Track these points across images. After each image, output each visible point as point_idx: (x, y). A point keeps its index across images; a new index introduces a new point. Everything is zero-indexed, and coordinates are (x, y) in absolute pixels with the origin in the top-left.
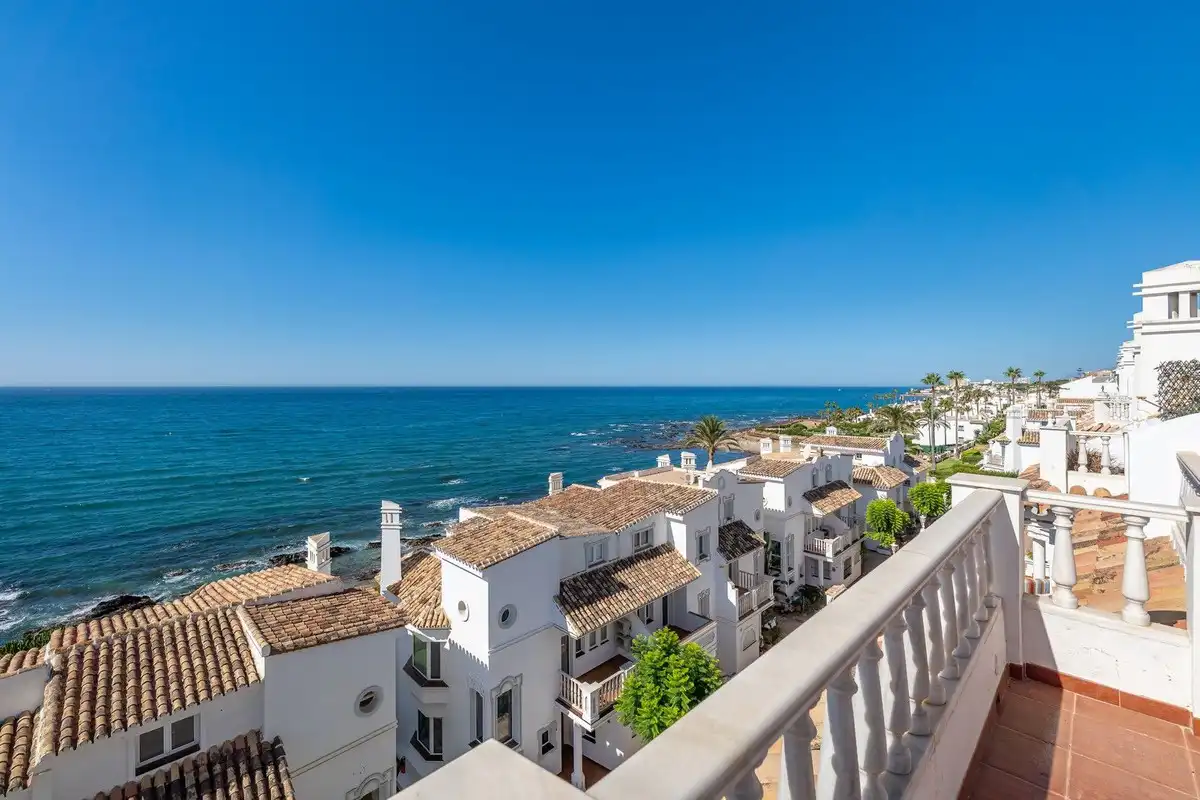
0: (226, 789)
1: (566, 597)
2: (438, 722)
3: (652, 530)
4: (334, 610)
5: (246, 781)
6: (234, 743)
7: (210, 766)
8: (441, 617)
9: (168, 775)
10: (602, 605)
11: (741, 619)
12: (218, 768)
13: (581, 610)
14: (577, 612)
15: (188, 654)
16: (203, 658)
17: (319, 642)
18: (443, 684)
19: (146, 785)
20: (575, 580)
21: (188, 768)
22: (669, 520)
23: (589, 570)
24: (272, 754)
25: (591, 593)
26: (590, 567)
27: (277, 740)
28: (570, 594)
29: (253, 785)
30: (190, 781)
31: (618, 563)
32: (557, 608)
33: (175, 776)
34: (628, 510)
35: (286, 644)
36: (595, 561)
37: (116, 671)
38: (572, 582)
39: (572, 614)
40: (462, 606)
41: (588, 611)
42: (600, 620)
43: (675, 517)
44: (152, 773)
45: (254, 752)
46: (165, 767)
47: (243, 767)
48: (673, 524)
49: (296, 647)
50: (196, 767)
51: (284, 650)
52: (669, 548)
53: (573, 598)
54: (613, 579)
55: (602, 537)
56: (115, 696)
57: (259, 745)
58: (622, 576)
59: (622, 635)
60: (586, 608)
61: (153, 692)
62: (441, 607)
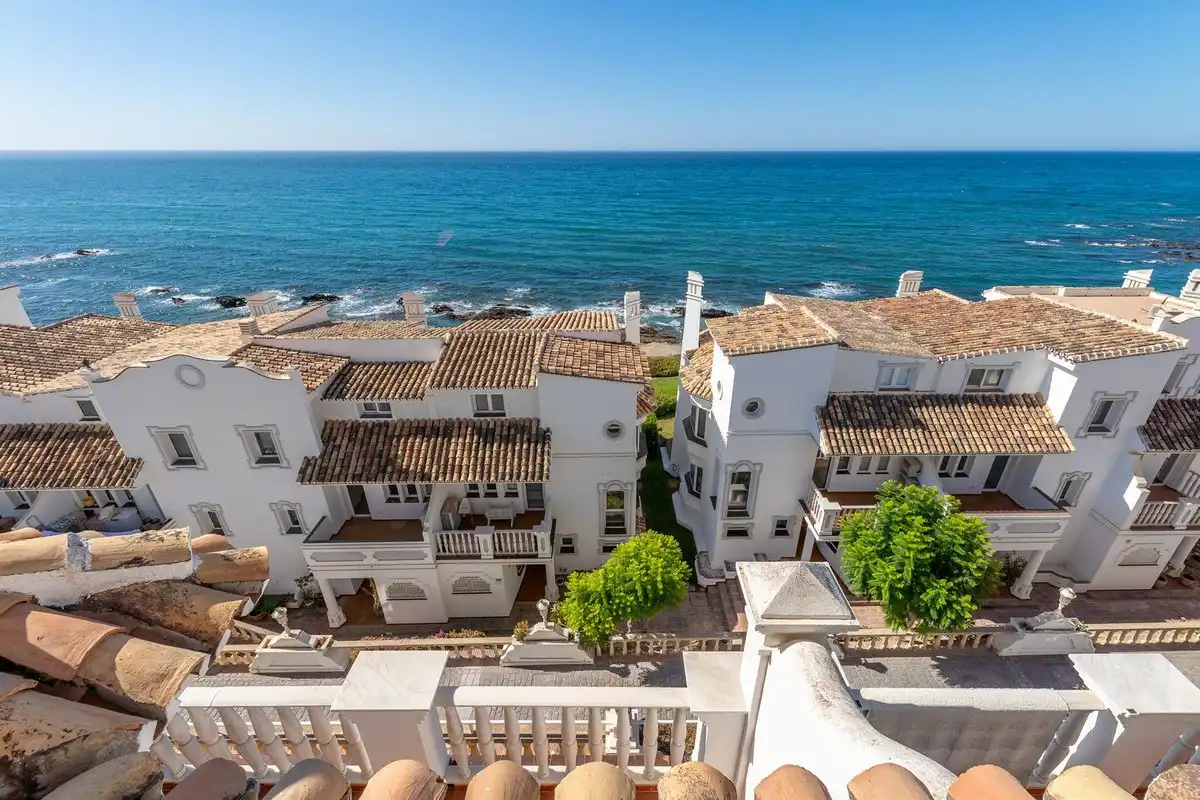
0: (514, 445)
1: (832, 411)
2: (700, 471)
3: (1010, 371)
4: (600, 355)
5: (525, 446)
6: (524, 421)
7: (509, 428)
8: (707, 390)
9: (488, 424)
10: (876, 435)
11: (1133, 528)
12: (512, 431)
13: (844, 430)
14: (837, 431)
15: (506, 356)
16: (512, 361)
17: (573, 374)
18: (704, 444)
19: (478, 424)
20: (854, 398)
21: (499, 423)
22: (1053, 365)
23: (877, 393)
24: (544, 437)
25: (867, 417)
26: (881, 390)
27: (548, 430)
28: (839, 410)
29: (528, 449)
30: (497, 432)
31: (930, 397)
32: (814, 420)
33: (491, 426)
34: (987, 336)
35: (550, 368)
36: (894, 384)
37: (470, 353)
38: (849, 399)
39: (831, 430)
40: (719, 386)
41: (852, 434)
42: (863, 448)
43: (1062, 362)
44: (482, 418)
45: (534, 432)
46: (489, 419)
47: (525, 437)
48: (1057, 372)
49: (557, 373)
50: (502, 426)
51: (548, 372)
52: (1035, 401)
53: (840, 415)
54: (910, 412)
55: (912, 360)
56: (464, 368)
57: (537, 429)
58: (925, 414)
59: (906, 474)
60: (851, 430)
61: (480, 372)
62: (710, 380)
